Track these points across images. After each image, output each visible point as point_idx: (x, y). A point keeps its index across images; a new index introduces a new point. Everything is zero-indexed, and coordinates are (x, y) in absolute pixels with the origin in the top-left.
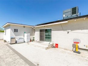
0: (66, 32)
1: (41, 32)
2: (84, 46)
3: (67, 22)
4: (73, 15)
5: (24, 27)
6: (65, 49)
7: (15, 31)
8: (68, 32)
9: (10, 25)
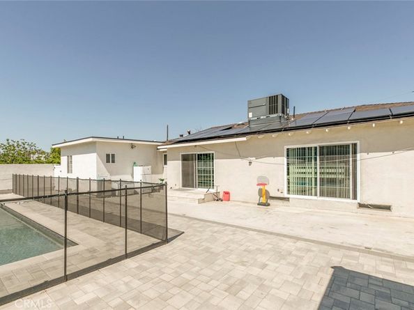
0: (246, 162)
1: (186, 162)
2: (278, 190)
3: (244, 139)
4: (272, 116)
5: (133, 146)
6: (243, 202)
7: (108, 161)
8: (250, 163)
9: (95, 143)
